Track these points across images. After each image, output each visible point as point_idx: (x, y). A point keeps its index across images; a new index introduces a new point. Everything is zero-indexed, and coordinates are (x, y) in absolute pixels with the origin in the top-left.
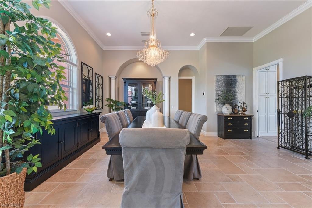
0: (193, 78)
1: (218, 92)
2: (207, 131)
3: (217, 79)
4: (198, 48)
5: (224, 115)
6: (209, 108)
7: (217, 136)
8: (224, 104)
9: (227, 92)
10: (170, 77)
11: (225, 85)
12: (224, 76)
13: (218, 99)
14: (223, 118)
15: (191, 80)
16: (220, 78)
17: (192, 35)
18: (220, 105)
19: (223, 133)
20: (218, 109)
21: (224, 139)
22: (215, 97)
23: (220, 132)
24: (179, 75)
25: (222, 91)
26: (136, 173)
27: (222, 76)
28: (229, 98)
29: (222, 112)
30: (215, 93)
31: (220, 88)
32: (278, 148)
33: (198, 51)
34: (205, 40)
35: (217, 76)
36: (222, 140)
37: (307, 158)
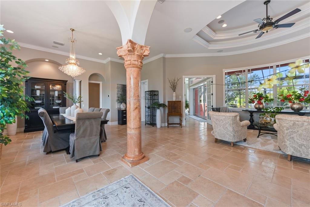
0: (101, 83)
1: (118, 95)
2: (111, 122)
3: (118, 87)
4: (104, 62)
5: (122, 110)
6: (112, 106)
7: (117, 124)
8: (121, 103)
9: (123, 95)
10: (81, 81)
11: (122, 91)
12: (122, 85)
13: (118, 100)
14: (121, 112)
15: (99, 84)
16: (119, 86)
17: (100, 54)
18: (119, 104)
19: (121, 122)
20: (118, 106)
21: (122, 125)
22: (116, 98)
23: (119, 121)
24: (90, 79)
25: (120, 95)
26: (82, 130)
27: (120, 85)
28: (124, 99)
29: (120, 108)
30: (116, 95)
31: (119, 93)
32: (146, 125)
33: (105, 64)
34: (109, 59)
35: (117, 84)
36: (120, 126)
37: (153, 126)
